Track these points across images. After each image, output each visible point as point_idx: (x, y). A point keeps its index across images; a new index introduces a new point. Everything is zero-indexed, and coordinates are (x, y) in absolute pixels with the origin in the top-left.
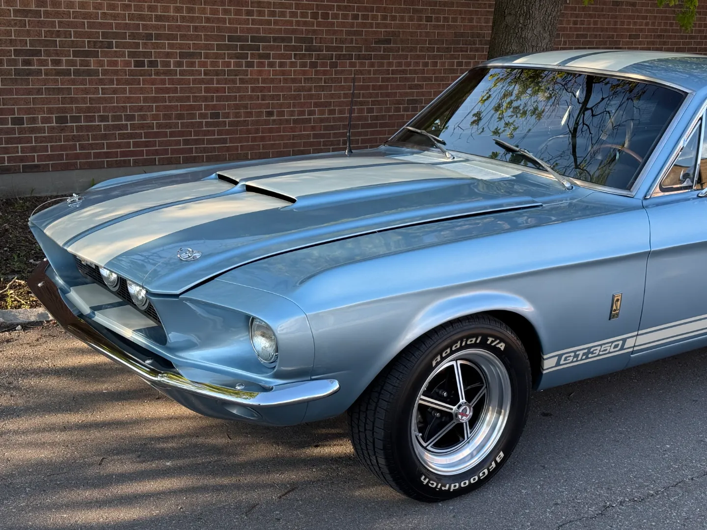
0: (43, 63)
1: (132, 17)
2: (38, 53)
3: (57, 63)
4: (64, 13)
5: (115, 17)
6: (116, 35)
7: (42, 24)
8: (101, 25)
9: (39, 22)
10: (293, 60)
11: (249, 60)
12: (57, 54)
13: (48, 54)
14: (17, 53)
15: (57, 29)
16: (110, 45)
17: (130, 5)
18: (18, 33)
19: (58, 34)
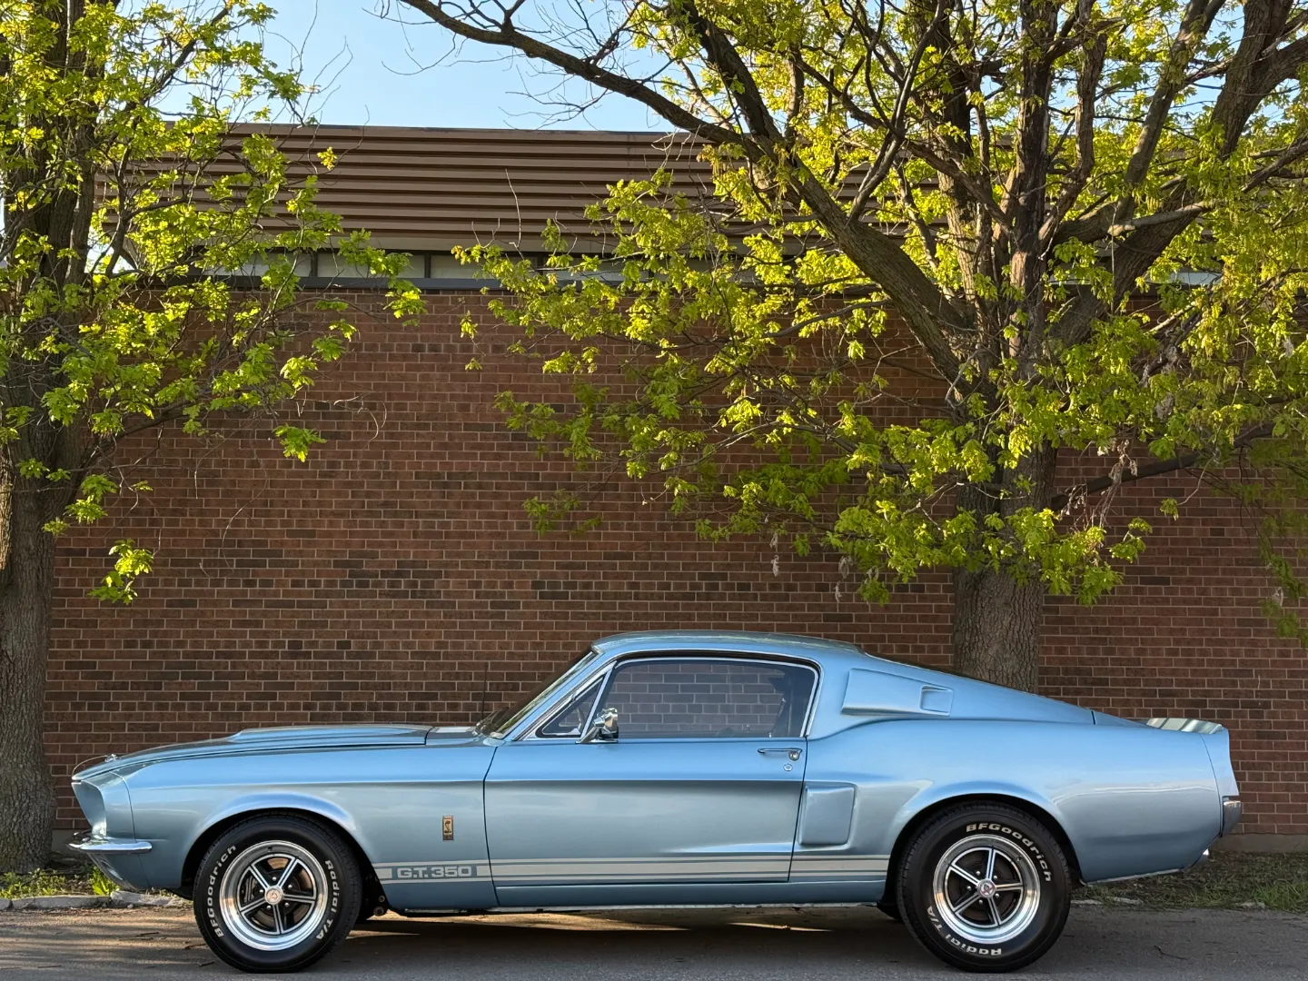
0: (440, 707)
1: (543, 656)
2: (434, 696)
3: (455, 706)
4: (465, 654)
5: (522, 656)
6: (522, 676)
7: (442, 666)
8: (507, 666)
9: (437, 664)
10: (759, 703)
11: (694, 703)
12: (455, 696)
13: (445, 697)
14: (411, 696)
15: (457, 670)
16: (515, 687)
17: (542, 644)
18: (414, 676)
19: (457, 676)
